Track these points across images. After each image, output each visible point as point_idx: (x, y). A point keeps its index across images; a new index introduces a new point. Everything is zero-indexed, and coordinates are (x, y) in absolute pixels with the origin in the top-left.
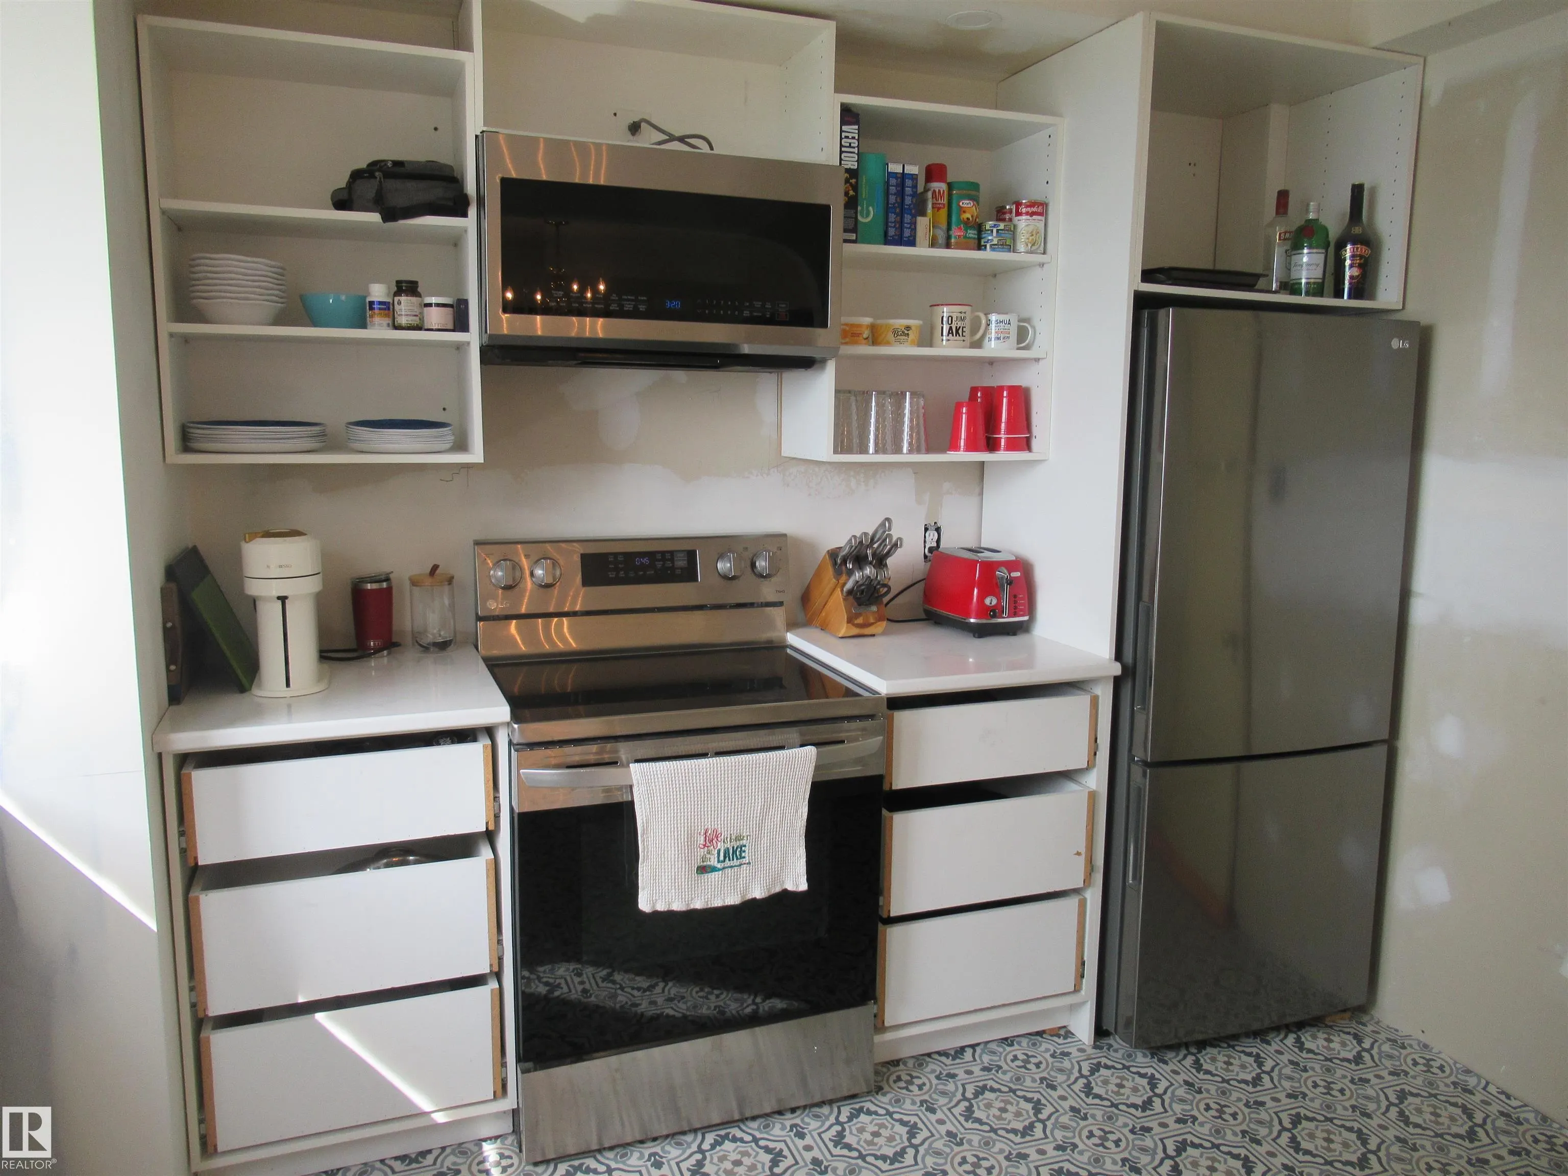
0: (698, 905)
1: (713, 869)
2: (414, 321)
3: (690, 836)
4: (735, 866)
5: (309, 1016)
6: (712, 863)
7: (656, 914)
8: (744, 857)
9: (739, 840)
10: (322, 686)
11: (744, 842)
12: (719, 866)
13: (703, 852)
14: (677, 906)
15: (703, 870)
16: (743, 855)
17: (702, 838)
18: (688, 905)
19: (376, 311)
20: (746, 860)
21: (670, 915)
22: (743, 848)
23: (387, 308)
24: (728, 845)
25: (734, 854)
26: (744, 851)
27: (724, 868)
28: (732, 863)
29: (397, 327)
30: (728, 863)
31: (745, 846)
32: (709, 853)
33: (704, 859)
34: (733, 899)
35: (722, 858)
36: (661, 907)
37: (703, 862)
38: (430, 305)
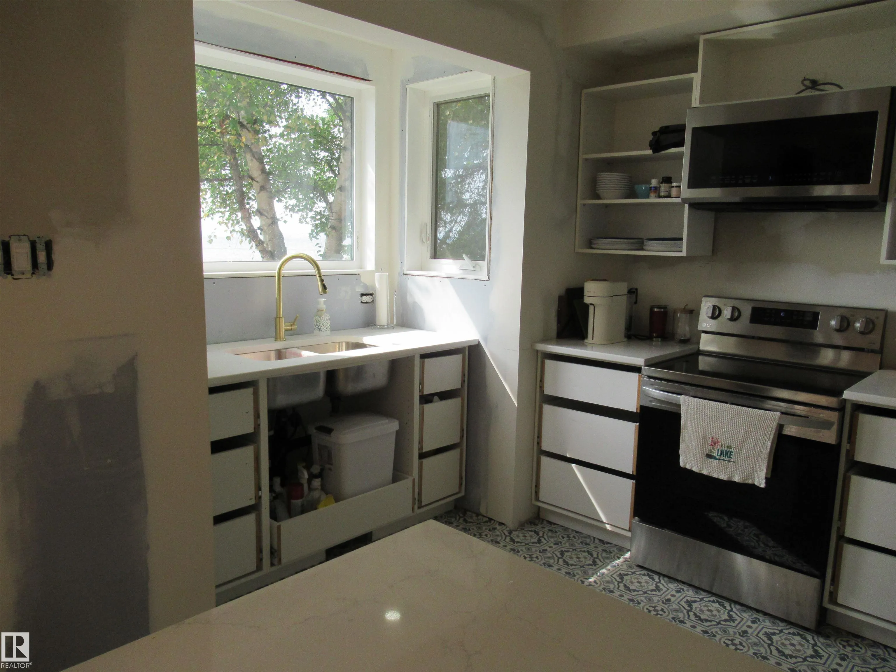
0: (705, 472)
1: (714, 458)
2: (666, 194)
3: (704, 438)
4: (726, 460)
5: (571, 464)
6: (714, 455)
7: (685, 469)
8: (731, 458)
9: (730, 448)
10: (626, 339)
11: (732, 450)
12: (717, 457)
13: (710, 447)
14: (695, 469)
15: (709, 456)
16: (731, 456)
17: (710, 441)
18: (700, 471)
19: (652, 191)
20: (732, 460)
21: (691, 472)
22: (731, 453)
23: (656, 189)
24: (723, 448)
25: (726, 454)
26: (732, 455)
27: (720, 459)
28: (724, 458)
29: (660, 197)
30: (722, 457)
31: (732, 452)
32: (714, 449)
33: (710, 451)
34: (723, 477)
35: (719, 454)
36: (688, 467)
37: (710, 453)
38: (673, 187)
